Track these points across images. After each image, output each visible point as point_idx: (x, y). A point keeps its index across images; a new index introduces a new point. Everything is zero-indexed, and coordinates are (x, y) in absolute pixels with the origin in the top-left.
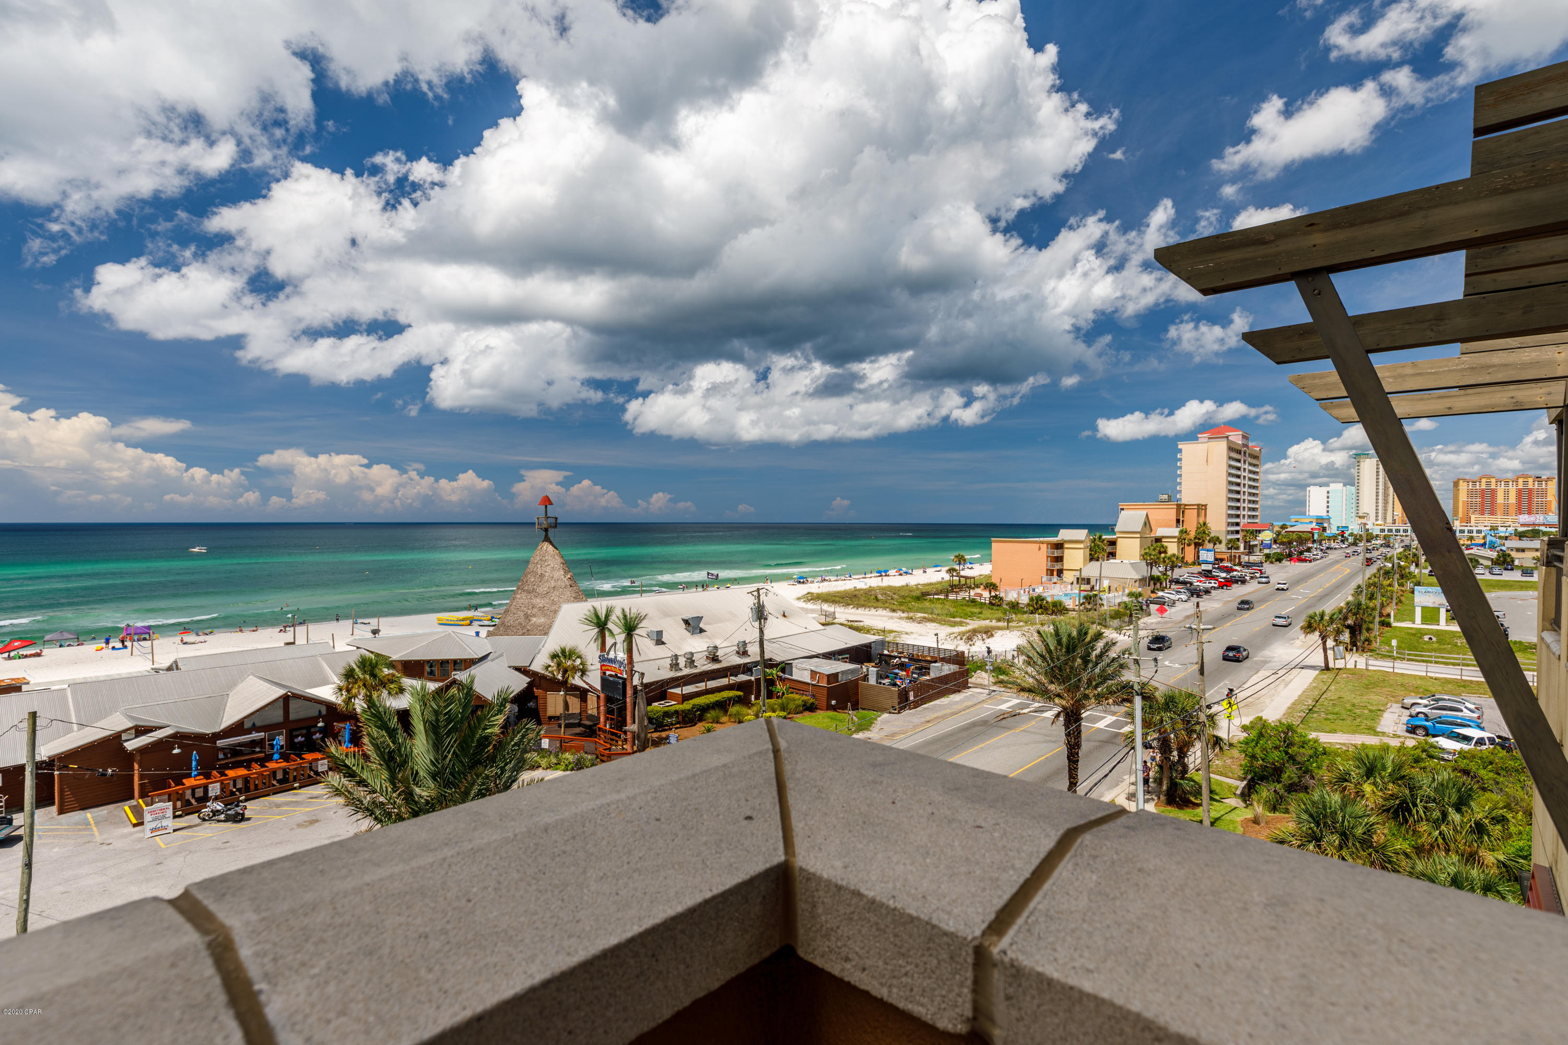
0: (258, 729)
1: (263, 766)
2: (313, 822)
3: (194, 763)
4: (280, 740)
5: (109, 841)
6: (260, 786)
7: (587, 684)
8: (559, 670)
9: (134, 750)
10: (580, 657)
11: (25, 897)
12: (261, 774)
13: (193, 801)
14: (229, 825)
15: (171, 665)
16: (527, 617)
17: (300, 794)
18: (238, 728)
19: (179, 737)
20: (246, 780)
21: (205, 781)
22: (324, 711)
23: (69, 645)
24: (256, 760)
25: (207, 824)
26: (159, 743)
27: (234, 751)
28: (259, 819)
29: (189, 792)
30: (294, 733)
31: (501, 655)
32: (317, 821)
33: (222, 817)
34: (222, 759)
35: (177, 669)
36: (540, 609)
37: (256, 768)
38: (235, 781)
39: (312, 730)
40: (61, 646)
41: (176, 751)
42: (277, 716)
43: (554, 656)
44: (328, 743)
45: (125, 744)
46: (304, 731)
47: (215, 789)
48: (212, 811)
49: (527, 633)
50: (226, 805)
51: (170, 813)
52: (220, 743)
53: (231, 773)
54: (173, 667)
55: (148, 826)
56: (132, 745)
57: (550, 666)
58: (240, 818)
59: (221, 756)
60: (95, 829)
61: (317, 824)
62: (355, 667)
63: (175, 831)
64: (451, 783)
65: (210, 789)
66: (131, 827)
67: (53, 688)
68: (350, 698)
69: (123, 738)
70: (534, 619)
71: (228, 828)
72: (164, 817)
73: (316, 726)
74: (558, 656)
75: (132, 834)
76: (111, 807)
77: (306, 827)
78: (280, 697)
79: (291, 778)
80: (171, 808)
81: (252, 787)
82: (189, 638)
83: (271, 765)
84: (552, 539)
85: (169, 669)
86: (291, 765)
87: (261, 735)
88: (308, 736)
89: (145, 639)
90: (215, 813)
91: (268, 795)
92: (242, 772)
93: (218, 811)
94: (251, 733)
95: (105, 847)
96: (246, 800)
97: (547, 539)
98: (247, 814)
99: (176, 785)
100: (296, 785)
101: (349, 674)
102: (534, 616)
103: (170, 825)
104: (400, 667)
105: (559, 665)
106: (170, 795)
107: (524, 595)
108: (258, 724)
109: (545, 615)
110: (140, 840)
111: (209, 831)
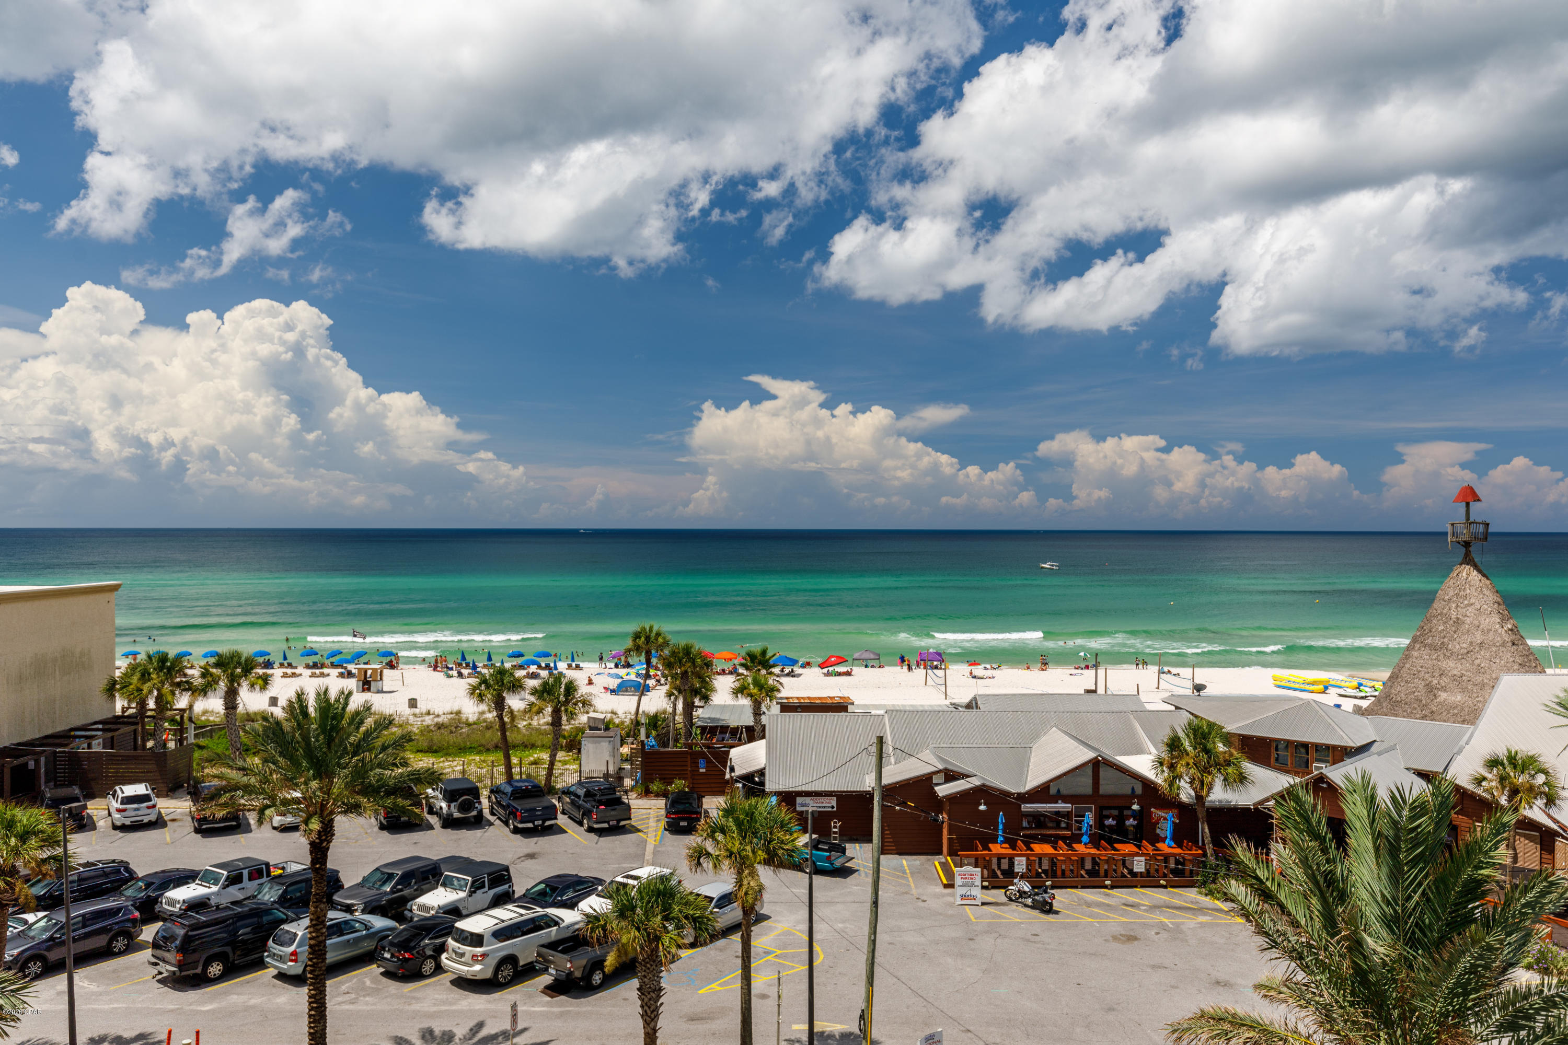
0: (1066, 799)
1: (1070, 846)
2: (1131, 938)
3: (1001, 827)
4: (1089, 818)
5: (924, 898)
6: (1068, 873)
7: (1555, 821)
8: (1503, 788)
9: (944, 797)
10: (1544, 772)
11: (873, 938)
12: (1068, 857)
13: (999, 873)
14: (1036, 913)
15: (971, 702)
16: (1431, 690)
17: (1113, 896)
18: (1042, 793)
19: (983, 792)
20: (1053, 862)
21: (1010, 851)
22: (1139, 790)
23: (873, 666)
24: (1064, 838)
25: (1013, 906)
26: (964, 794)
27: (1038, 819)
28: (1068, 916)
29: (995, 860)
30: (1105, 813)
31: (1393, 748)
32: (1135, 938)
33: (1029, 901)
34: (1026, 828)
35: (977, 707)
36: (1454, 678)
37: (1063, 850)
38: (1040, 859)
39: (1126, 812)
40: (866, 666)
41: (982, 808)
42: (1084, 785)
43: (1493, 763)
44: (1233, 842)
45: (936, 788)
46: (1115, 812)
47: (1020, 865)
48: (1019, 891)
49: (1432, 716)
50: (1033, 887)
51: (978, 881)
52: (1027, 807)
53: (1038, 848)
54: (971, 705)
55: (960, 891)
56: (943, 790)
57: (1484, 779)
58: (1046, 908)
59: (1025, 824)
60: (910, 879)
61: (1136, 943)
62: (1181, 734)
63: (983, 904)
64: (1418, 940)
65: (1016, 863)
66: (942, 887)
67: (874, 712)
68: (1174, 778)
69: (934, 781)
70: (1443, 695)
71: (1035, 918)
72: (973, 885)
73: (1129, 808)
74: (1502, 764)
75: (943, 895)
76: (923, 858)
77: (1124, 942)
78: (1089, 762)
79: (1102, 872)
80: (980, 874)
81: (1059, 873)
82: (978, 670)
83: (1080, 848)
84: (1477, 560)
85: (969, 706)
86: (1105, 854)
87: (1068, 806)
88: (1121, 819)
89: (936, 667)
90: (1022, 894)
91: (1076, 887)
92: (1047, 849)
93: (1025, 892)
94: (1056, 802)
95: (921, 904)
96: (1053, 887)
97: (1468, 560)
98: (1056, 906)
99: (984, 849)
100: (1108, 882)
101: (1174, 744)
102: (1444, 689)
103: (979, 896)
104: (1236, 742)
105: (1503, 779)
106: (977, 860)
107: (1425, 652)
108: (1064, 791)
109: (1463, 690)
110: (951, 905)
111: (1016, 914)
